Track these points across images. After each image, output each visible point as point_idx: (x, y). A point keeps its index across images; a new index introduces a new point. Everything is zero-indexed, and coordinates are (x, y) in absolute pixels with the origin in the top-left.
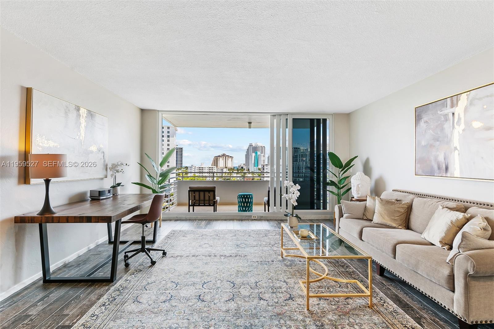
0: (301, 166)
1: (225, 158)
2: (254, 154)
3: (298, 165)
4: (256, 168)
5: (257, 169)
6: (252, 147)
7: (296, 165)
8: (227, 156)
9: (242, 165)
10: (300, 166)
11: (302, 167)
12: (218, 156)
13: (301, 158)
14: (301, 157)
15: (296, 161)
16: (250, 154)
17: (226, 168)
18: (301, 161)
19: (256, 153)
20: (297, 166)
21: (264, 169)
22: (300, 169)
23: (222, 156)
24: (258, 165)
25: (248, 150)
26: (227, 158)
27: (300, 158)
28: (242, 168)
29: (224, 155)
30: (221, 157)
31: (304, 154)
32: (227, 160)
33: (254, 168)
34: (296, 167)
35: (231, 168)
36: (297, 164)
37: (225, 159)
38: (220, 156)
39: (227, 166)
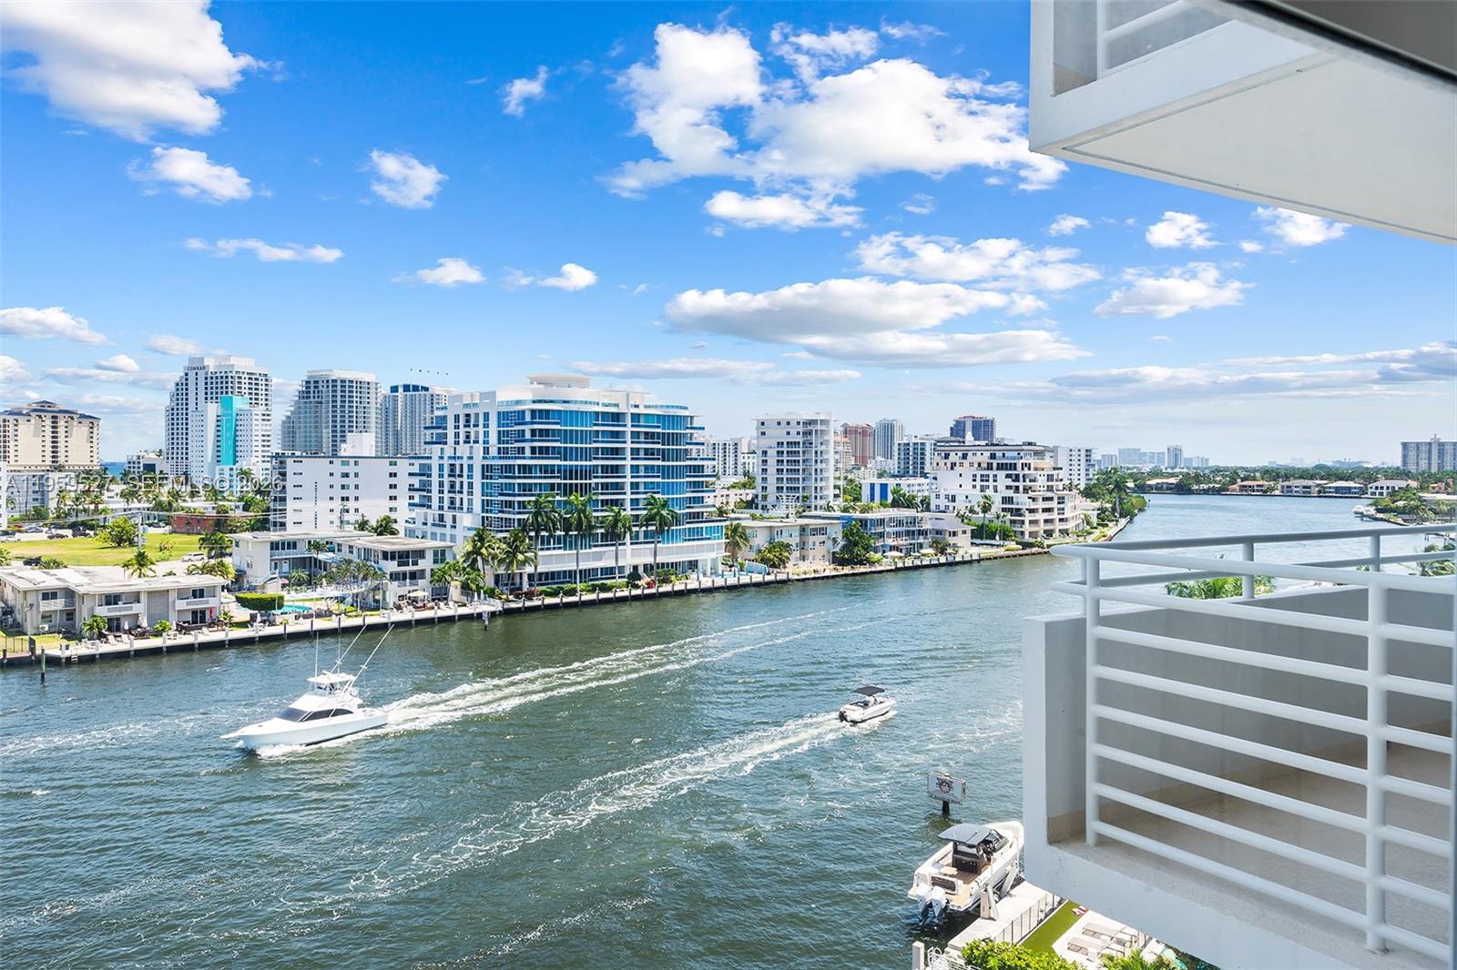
0: (465, 463)
1: (48, 422)
2: (212, 409)
3: (450, 458)
4: (226, 468)
5: (235, 472)
6: (201, 375)
7: (442, 458)
8: (60, 411)
9: (151, 457)
10: (458, 463)
11: (470, 467)
12: (11, 413)
13: (462, 431)
14: (465, 426)
15: (440, 443)
16: (192, 406)
17: (60, 468)
18: (461, 442)
19: (228, 405)
20: (446, 463)
21: (283, 474)
22: (461, 476)
23: (34, 414)
24: (235, 456)
25: (181, 389)
26: (61, 423)
27: (457, 427)
28: (150, 468)
29: (42, 409)
30: (28, 415)
31: (477, 415)
32: (61, 430)
33: (217, 468)
34: (441, 467)
35: (88, 472)
36: (449, 451)
37: (49, 430)
38: (20, 414)
39: (61, 460)
